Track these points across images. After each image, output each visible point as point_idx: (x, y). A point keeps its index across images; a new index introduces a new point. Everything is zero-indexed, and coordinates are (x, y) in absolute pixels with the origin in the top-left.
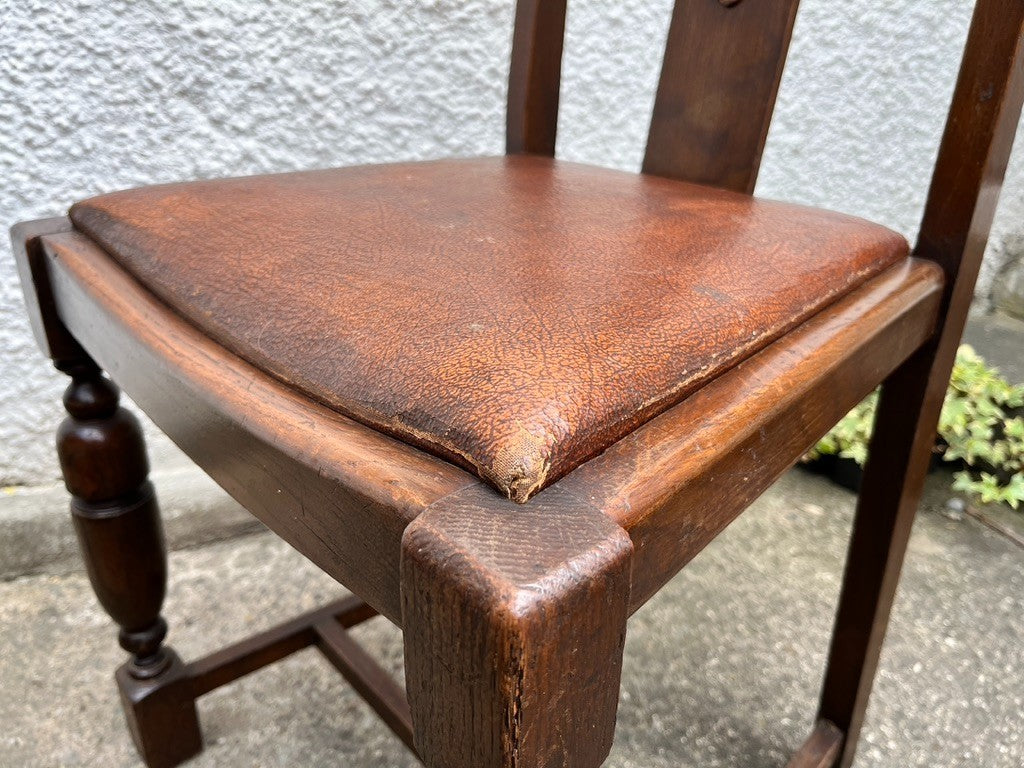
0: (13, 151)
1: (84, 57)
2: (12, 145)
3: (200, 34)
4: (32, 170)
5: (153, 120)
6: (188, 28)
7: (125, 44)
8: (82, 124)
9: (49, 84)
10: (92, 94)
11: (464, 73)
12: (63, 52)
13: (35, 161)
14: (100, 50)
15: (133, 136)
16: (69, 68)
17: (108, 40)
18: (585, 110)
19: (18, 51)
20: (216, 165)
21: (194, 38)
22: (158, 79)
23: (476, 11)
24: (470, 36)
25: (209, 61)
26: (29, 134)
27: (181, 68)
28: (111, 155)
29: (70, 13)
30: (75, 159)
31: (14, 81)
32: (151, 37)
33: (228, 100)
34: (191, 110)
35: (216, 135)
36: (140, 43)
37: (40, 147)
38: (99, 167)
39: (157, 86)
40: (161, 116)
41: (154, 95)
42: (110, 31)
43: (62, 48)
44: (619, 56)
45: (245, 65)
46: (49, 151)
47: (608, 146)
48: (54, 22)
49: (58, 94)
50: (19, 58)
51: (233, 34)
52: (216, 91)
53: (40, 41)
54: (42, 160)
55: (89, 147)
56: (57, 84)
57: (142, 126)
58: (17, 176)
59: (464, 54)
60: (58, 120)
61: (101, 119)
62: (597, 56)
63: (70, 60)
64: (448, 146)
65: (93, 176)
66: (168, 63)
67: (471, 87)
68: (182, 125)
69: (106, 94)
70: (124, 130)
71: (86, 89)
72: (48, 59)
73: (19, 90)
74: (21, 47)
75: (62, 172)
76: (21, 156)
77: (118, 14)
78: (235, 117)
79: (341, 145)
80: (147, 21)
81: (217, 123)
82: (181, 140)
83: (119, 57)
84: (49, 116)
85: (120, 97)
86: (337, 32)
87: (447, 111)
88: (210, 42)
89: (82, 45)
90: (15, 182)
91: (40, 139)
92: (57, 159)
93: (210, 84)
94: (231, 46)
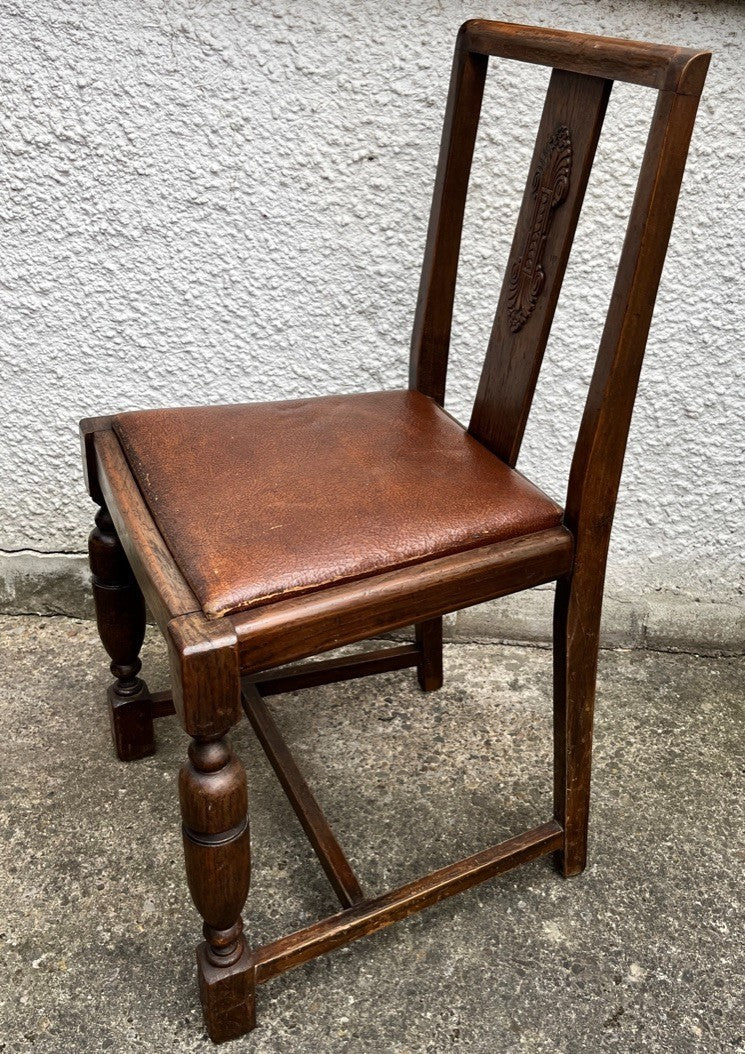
0: (243, 339)
1: (299, 282)
2: (242, 336)
3: (379, 274)
4: (254, 353)
5: (338, 329)
6: (371, 269)
7: (327, 278)
8: (291, 327)
9: (273, 298)
10: (300, 307)
11: (582, 311)
12: (286, 278)
13: (256, 347)
14: (309, 279)
15: (322, 338)
16: (287, 289)
17: (317, 273)
18: (692, 349)
19: (257, 275)
20: (376, 363)
21: (375, 276)
22: (345, 302)
23: (599, 266)
24: (592, 284)
25: (383, 292)
26: (256, 330)
27: (362, 296)
28: (306, 349)
29: (293, 253)
30: (283, 349)
31: (250, 294)
32: (346, 274)
33: (392, 320)
34: (366, 324)
35: (380, 343)
36: (337, 277)
37: (261, 338)
38: (297, 356)
39: (344, 307)
40: (343, 326)
41: (342, 312)
42: (318, 267)
43: (285, 275)
44: (730, 307)
45: (407, 296)
46: (266, 342)
47: (712, 380)
48: (282, 258)
49: (278, 305)
50: (256, 279)
51: (403, 275)
52: (384, 314)
53: (271, 270)
54: (261, 348)
55: (292, 342)
56: (278, 298)
57: (329, 332)
58: (242, 356)
59: (583, 298)
60: (275, 322)
61: (304, 325)
62: (709, 305)
63: (288, 284)
64: (561, 367)
65: (292, 362)
66: (353, 292)
67: (586, 323)
68: (357, 334)
69: (309, 308)
70: (317, 334)
71: (297, 304)
72: (274, 282)
73: (253, 300)
74: (258, 272)
75: (273, 357)
76: (248, 343)
77: (325, 256)
78: (395, 331)
79: (472, 357)
80: (344, 262)
81: (382, 335)
82: (354, 344)
83: (322, 285)
84: (270, 319)
85: (318, 311)
86: (480, 276)
87: (563, 340)
88: (385, 280)
89: (299, 275)
90: (241, 360)
91: (261, 334)
92: (271, 347)
93: (382, 308)
94: (400, 283)
